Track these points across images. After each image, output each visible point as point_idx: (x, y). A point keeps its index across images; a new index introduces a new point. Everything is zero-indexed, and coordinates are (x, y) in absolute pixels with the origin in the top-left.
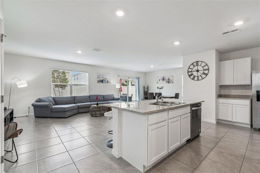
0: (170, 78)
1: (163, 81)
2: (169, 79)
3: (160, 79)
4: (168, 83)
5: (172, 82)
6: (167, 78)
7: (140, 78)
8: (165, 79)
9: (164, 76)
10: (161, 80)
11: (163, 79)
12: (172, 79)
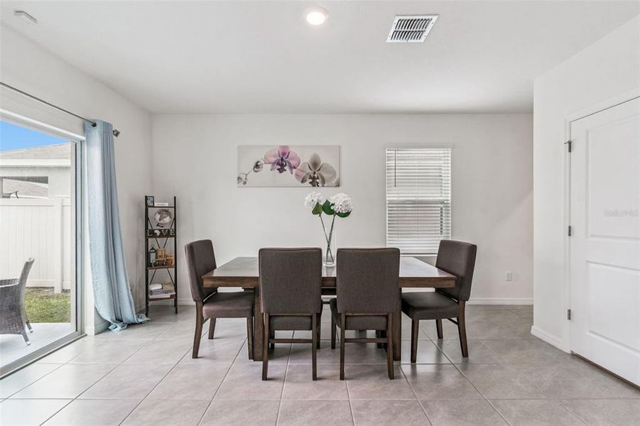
0: (324, 160)
1: (282, 170)
2: (315, 164)
3: (260, 157)
4: (314, 184)
5: (334, 182)
6: (305, 159)
7: (117, 134)
8: (293, 163)
9: (286, 147)
10: (266, 168)
11: (282, 163)
12: (336, 169)
